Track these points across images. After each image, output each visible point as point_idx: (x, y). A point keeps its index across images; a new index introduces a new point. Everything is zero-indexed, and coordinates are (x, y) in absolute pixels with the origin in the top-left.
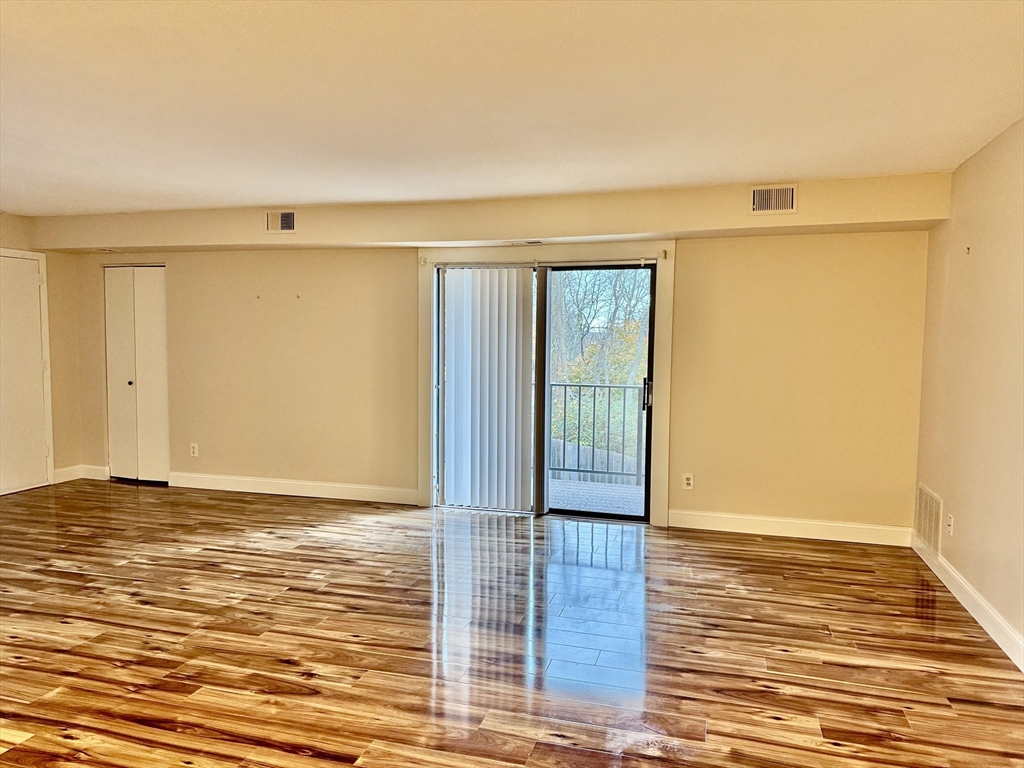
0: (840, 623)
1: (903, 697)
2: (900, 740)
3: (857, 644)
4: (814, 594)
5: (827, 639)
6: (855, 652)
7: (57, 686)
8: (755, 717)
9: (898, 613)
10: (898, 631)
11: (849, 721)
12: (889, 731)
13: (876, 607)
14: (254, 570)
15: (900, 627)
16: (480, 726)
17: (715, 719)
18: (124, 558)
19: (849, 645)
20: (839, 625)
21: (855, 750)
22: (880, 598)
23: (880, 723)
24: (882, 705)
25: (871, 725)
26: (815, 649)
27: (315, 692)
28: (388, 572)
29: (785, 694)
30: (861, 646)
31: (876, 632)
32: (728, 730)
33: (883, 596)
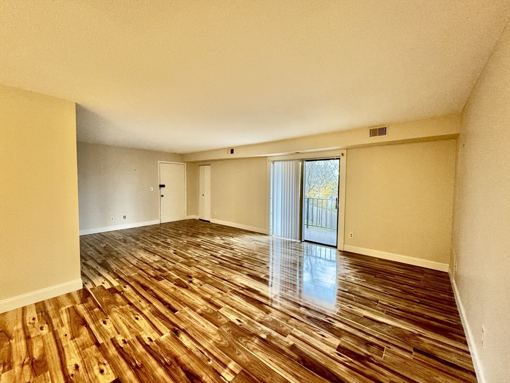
0: (385, 301)
1: (390, 341)
2: (372, 362)
3: (386, 311)
4: (383, 286)
5: (373, 306)
6: (382, 315)
7: (136, 272)
8: (314, 333)
9: (418, 301)
10: (412, 309)
11: (354, 345)
12: (371, 356)
13: (409, 297)
14: (207, 248)
15: (414, 308)
16: (219, 310)
17: (298, 329)
18: (182, 240)
19: (383, 311)
20: (383, 301)
21: (346, 360)
22: (414, 293)
23: (369, 351)
24: (377, 343)
25: (363, 351)
26: (364, 309)
27: (186, 287)
28: (240, 254)
29: (335, 326)
30: (387, 313)
31: (400, 308)
32: (299, 335)
33: (416, 292)
